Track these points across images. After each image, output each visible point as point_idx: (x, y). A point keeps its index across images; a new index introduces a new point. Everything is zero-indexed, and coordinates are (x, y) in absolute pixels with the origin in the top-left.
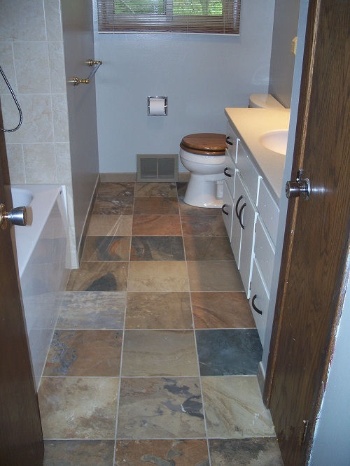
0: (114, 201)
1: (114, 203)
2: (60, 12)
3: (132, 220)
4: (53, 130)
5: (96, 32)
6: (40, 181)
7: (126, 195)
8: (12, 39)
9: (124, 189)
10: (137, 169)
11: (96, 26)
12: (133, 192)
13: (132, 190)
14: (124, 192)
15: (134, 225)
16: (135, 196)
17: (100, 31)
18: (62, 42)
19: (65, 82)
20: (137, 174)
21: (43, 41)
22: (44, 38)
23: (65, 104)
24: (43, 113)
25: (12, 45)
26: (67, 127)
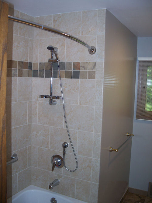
4: (91, 176)
6: (82, 199)
8: (78, 129)
9: (139, 199)
17: (136, 118)
18: (101, 134)
19: (100, 153)
20: (148, 192)
21: (91, 132)
22: (92, 131)
23: (98, 164)
24: (88, 166)
25: (78, 132)
26: (98, 176)
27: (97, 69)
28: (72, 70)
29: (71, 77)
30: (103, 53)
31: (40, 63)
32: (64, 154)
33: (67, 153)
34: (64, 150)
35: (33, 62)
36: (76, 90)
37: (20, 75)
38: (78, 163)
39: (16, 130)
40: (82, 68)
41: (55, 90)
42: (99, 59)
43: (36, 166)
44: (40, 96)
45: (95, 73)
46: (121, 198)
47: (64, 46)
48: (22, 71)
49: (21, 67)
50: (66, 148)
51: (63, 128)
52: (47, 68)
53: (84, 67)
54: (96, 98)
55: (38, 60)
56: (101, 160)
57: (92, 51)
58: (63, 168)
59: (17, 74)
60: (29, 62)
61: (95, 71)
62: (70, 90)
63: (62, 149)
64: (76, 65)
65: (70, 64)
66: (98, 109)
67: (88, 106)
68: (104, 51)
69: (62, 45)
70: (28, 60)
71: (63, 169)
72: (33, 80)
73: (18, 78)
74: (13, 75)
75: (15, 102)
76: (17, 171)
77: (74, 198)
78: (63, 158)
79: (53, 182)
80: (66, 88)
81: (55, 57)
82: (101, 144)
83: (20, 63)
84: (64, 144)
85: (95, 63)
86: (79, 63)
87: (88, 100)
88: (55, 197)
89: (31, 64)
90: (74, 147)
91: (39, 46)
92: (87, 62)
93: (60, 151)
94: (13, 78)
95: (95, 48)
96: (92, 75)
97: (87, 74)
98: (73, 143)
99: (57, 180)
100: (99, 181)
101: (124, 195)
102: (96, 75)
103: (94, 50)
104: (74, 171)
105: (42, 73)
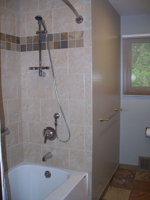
0: (123, 180)
1: (123, 181)
2: (92, 86)
3: (129, 193)
4: (84, 144)
5: (122, 95)
6: (76, 169)
7: (131, 177)
8: (69, 98)
9: (130, 173)
10: (139, 164)
11: (122, 92)
12: (134, 176)
13: (134, 175)
14: (130, 175)
15: (130, 197)
16: (135, 179)
17: (123, 94)
18: (92, 100)
19: (92, 120)
20: (138, 166)
21: (82, 100)
22: (83, 98)
23: (91, 132)
24: (80, 135)
25: (69, 101)
26: (92, 143)
27: (85, 37)
28: (61, 41)
29: (59, 48)
30: (90, 21)
31: (28, 37)
32: (56, 124)
33: (58, 123)
34: (56, 121)
35: (20, 37)
36: (65, 60)
37: (9, 48)
38: (71, 133)
39: (7, 104)
40: (70, 37)
41: (44, 62)
42: (86, 27)
43: (28, 142)
44: (29, 68)
45: (83, 41)
46: (114, 173)
47: (51, 18)
48: (10, 44)
49: (9, 40)
50: (58, 119)
51: (54, 99)
52: (35, 41)
53: (72, 36)
54: (85, 65)
55: (25, 34)
56: (93, 127)
57: (79, 20)
58: (55, 139)
59: (5, 47)
60: (16, 36)
61: (83, 39)
62: (59, 60)
63: (54, 120)
64: (64, 36)
65: (58, 35)
66: (88, 76)
67: (78, 74)
68: (91, 20)
69: (49, 17)
70: (15, 35)
71: (55, 141)
72: (21, 54)
73: (6, 50)
74: (1, 48)
75: (5, 74)
76: (9, 146)
77: (69, 169)
78: (55, 129)
79: (46, 154)
80: (55, 59)
81: (42, 29)
82: (93, 111)
83: (8, 36)
84: (56, 114)
85: (83, 32)
86: (66, 33)
87: (77, 68)
88: (49, 170)
89: (18, 38)
90: (66, 117)
91: (26, 21)
92: (75, 32)
93: (52, 123)
94: (1, 49)
95: (82, 17)
96: (80, 44)
97: (75, 43)
98: (64, 113)
99: (50, 153)
100: (93, 148)
101: (115, 170)
102: (84, 43)
103: (81, 19)
104: (66, 141)
105: (30, 47)
